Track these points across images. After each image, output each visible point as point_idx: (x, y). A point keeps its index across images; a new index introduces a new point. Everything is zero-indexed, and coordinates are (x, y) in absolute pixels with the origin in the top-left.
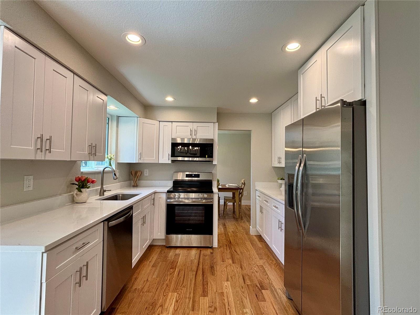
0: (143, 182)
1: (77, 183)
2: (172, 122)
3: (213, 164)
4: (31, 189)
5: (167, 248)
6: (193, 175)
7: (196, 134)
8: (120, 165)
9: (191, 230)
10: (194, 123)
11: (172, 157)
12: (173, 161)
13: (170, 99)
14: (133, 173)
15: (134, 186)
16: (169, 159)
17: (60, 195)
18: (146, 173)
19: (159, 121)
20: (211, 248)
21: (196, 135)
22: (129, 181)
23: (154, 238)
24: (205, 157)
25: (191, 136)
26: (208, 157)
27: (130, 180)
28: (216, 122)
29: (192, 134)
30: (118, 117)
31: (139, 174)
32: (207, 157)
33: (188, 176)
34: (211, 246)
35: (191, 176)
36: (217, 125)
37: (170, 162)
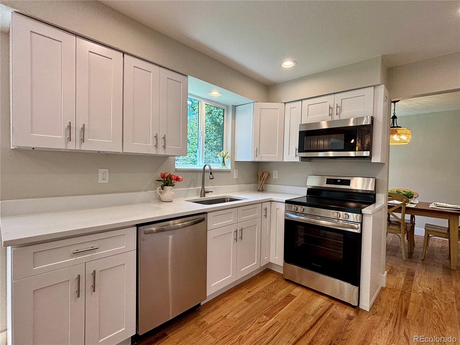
0: (271, 187)
1: (162, 179)
2: (302, 100)
3: (372, 162)
4: (107, 181)
5: (284, 281)
6: (339, 181)
7: (341, 111)
8: (239, 164)
9: (320, 266)
10: (336, 95)
11: (299, 151)
12: (303, 159)
13: (288, 64)
14: (260, 174)
15: (259, 191)
16: (296, 155)
18: (275, 175)
19: (285, 103)
20: (357, 308)
21: (340, 114)
22: (256, 184)
23: (270, 262)
24: (355, 151)
25: (330, 117)
26: (359, 150)
27: (257, 182)
28: (379, 85)
29: (332, 113)
30: (235, 107)
31: (265, 175)
32: (357, 150)
33: (329, 181)
34: (356, 305)
35: (335, 182)
36: (382, 89)
37: (298, 160)
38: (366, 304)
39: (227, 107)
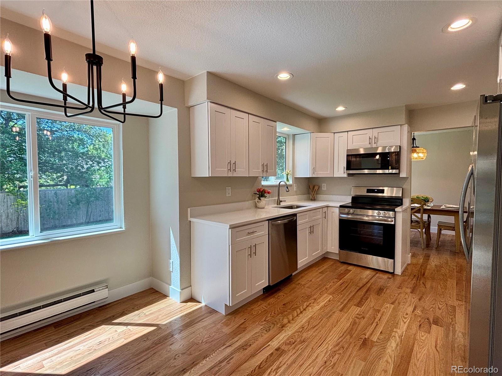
0: (321, 196)
1: (258, 193)
2: (348, 131)
3: (400, 176)
4: (230, 195)
5: (340, 263)
6: (376, 190)
7: (377, 141)
8: (297, 180)
9: (367, 249)
10: (374, 130)
11: (347, 170)
12: (349, 175)
13: (340, 109)
14: (311, 187)
15: (312, 200)
16: (344, 172)
17: (248, 201)
18: (324, 187)
19: (334, 133)
20: (393, 274)
21: (377, 143)
22: (308, 195)
23: (328, 251)
24: (388, 169)
25: (370, 145)
26: (391, 169)
27: (309, 193)
28: (404, 124)
29: (371, 142)
30: (294, 135)
31: (316, 188)
33: (369, 191)
34: (392, 271)
35: (373, 191)
36: (406, 128)
37: (345, 175)
38: (398, 271)
39: (288, 135)
